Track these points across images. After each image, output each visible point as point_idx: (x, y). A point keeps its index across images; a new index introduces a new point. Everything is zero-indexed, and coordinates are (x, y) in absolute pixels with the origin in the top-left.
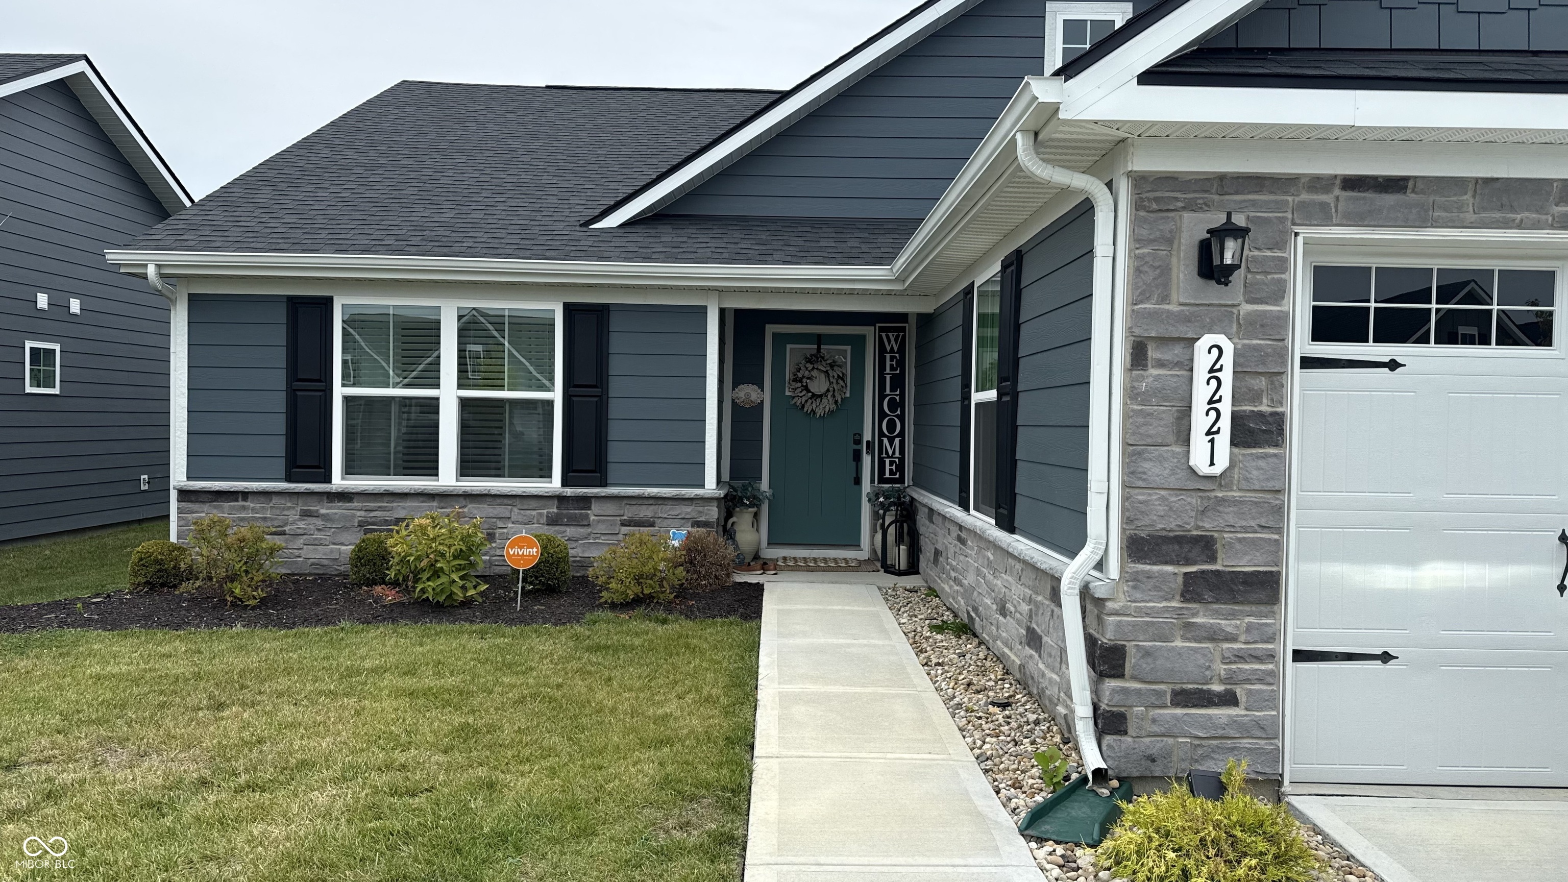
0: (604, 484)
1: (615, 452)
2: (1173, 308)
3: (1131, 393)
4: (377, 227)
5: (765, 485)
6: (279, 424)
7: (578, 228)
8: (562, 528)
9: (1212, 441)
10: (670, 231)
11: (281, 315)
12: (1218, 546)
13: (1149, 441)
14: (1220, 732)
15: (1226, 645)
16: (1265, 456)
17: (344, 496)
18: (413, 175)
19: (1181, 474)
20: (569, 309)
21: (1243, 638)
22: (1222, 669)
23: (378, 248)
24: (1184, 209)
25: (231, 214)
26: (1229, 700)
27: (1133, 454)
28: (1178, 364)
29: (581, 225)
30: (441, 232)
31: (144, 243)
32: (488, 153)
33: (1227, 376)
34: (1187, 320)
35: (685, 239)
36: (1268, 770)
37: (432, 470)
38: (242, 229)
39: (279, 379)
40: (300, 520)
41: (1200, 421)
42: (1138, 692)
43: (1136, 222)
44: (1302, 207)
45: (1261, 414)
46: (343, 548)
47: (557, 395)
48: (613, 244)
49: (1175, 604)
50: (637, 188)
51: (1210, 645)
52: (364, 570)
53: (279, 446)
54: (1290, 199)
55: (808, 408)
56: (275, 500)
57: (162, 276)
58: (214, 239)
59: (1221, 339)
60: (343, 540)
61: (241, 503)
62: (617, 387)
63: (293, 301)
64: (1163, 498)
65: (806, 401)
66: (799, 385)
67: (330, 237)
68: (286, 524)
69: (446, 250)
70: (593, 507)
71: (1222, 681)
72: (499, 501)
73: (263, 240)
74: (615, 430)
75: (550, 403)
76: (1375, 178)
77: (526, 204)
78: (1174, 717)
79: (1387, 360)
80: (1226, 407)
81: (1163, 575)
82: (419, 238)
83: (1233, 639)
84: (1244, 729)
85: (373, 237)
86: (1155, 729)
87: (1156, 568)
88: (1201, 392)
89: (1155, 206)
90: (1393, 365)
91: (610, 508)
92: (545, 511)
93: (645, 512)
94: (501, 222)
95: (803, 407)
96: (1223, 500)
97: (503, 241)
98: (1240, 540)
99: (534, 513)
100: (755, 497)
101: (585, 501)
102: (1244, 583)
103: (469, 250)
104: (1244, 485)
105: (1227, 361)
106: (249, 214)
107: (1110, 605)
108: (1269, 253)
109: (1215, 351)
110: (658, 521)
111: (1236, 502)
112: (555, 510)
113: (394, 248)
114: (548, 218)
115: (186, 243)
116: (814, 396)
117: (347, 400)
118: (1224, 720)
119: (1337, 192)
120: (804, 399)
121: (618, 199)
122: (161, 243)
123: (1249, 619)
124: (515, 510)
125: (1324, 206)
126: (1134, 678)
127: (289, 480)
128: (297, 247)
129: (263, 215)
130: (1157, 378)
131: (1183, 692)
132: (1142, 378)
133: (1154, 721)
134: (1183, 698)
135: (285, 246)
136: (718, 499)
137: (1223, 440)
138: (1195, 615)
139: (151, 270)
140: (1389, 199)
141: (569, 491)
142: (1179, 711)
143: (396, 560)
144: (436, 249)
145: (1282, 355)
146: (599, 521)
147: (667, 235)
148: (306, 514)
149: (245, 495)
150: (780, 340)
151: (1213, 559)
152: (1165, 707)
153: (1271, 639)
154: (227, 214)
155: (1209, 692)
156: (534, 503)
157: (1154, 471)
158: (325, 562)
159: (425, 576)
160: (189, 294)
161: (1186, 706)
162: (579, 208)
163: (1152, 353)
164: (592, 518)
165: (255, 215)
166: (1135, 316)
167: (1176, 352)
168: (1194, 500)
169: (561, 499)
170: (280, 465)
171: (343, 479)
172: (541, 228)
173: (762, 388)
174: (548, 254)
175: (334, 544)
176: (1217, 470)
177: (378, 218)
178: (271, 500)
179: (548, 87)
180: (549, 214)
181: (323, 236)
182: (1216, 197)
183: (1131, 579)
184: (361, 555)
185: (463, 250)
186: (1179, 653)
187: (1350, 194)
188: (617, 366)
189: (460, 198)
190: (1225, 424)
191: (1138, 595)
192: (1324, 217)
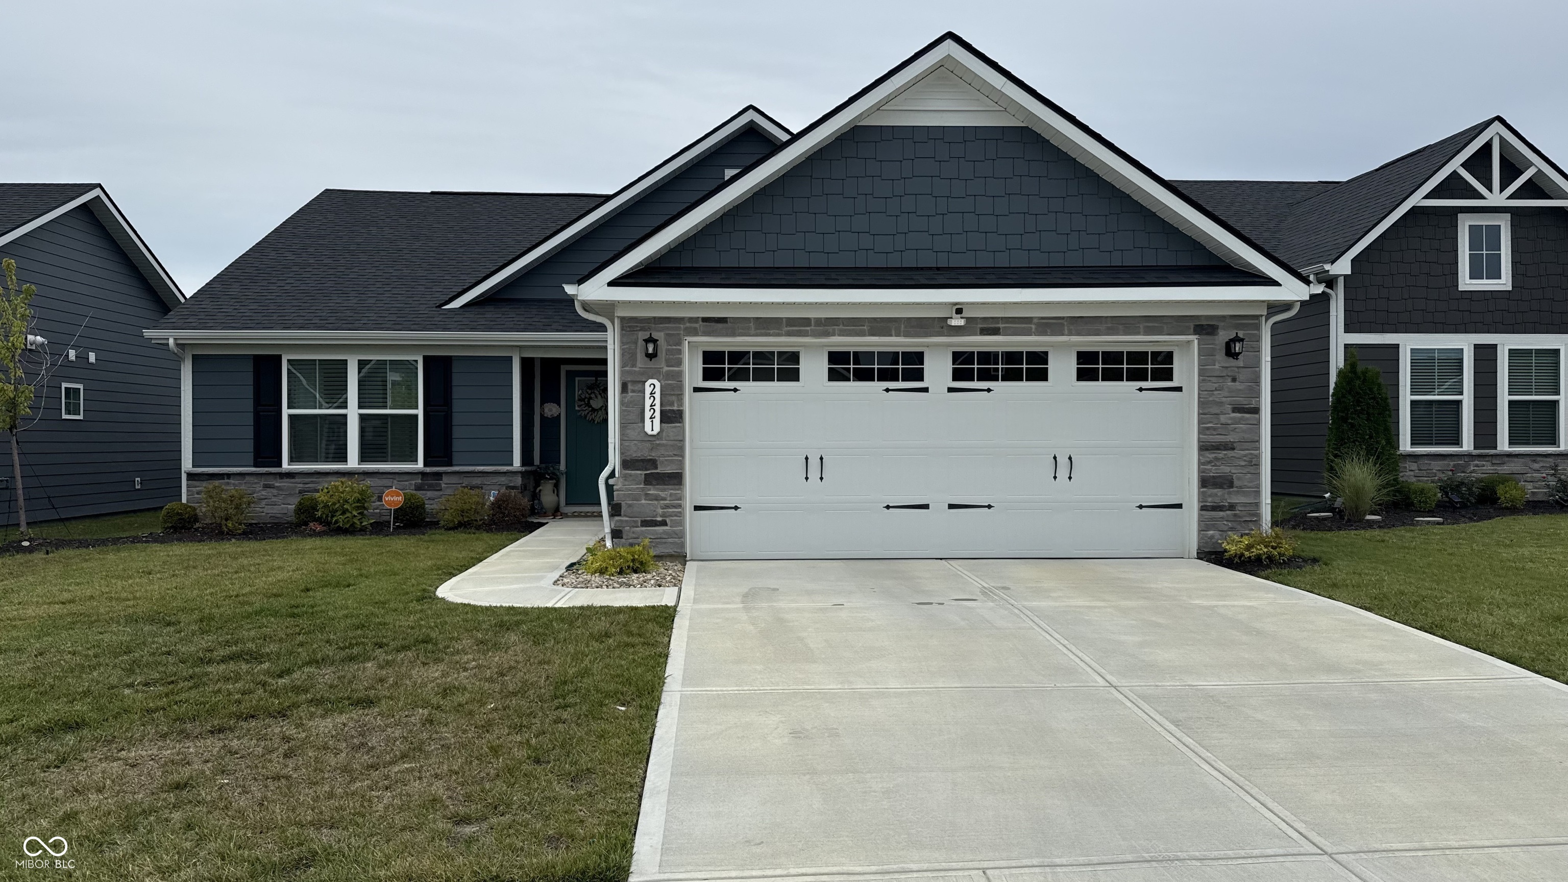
0: (451, 465)
1: (457, 445)
2: (637, 369)
3: (622, 403)
4: (308, 311)
5: (563, 467)
6: (250, 432)
7: (434, 309)
8: (424, 492)
9: (652, 421)
10: (493, 310)
11: (250, 367)
12: (658, 463)
13: (629, 422)
14: (659, 536)
15: (662, 502)
16: (675, 427)
17: (290, 475)
18: (331, 272)
19: (642, 434)
20: (426, 359)
21: (668, 499)
22: (660, 511)
23: (309, 326)
24: (640, 330)
25: (216, 303)
26: (664, 523)
27: (623, 427)
28: (639, 391)
29: (436, 307)
30: (349, 313)
31: (165, 325)
32: (383, 253)
33: (658, 396)
34: (642, 374)
35: (500, 316)
36: (679, 551)
37: (343, 458)
38: (224, 314)
39: (249, 405)
40: (262, 490)
41: (648, 414)
42: (626, 521)
43: (622, 336)
44: (686, 329)
45: (673, 410)
46: (289, 506)
47: (420, 412)
48: (454, 319)
49: (642, 486)
50: (480, 279)
51: (656, 502)
52: (302, 517)
53: (249, 446)
54: (682, 326)
55: (589, 417)
56: (248, 478)
57: (177, 345)
58: (208, 321)
59: (655, 381)
60: (289, 502)
61: (226, 481)
62: (457, 406)
63: (257, 358)
64: (635, 444)
65: (588, 413)
66: (583, 403)
67: (279, 318)
68: (254, 493)
69: (350, 326)
70: (443, 479)
71: (661, 516)
72: (385, 476)
73: (238, 321)
74: (457, 432)
75: (416, 417)
76: (714, 318)
77: (403, 292)
78: (642, 531)
79: (733, 388)
80: (657, 408)
81: (636, 474)
82: (334, 318)
83: (665, 499)
84: (670, 535)
85: (306, 318)
86: (634, 536)
87: (633, 472)
88: (648, 402)
89: (628, 329)
90: (735, 390)
91: (454, 480)
92: (413, 482)
93: (477, 481)
94: (386, 305)
95: (586, 416)
96: (659, 445)
97: (386, 319)
98: (666, 460)
99: (407, 483)
100: (554, 474)
101: (439, 475)
102: (668, 477)
103: (364, 326)
104: (667, 439)
105: (658, 390)
106: (226, 303)
107: (615, 487)
108: (674, 347)
109: (652, 386)
110: (484, 487)
111: (663, 445)
112: (420, 481)
113: (318, 325)
114: (416, 302)
115: (191, 325)
116: (594, 410)
117: (291, 417)
118: (661, 531)
119: (701, 323)
120: (587, 412)
121: (465, 287)
122: (175, 325)
123: (672, 491)
124: (395, 482)
125: (695, 329)
126: (625, 516)
127: (255, 466)
128: (258, 326)
129: (236, 304)
130: (632, 397)
131: (645, 521)
132: (625, 397)
133: (633, 533)
134: (645, 523)
135: (252, 325)
136: (521, 472)
137: (657, 421)
138: (650, 490)
139: (171, 341)
140: (720, 325)
141: (428, 470)
142: (644, 529)
143: (322, 505)
144: (344, 326)
145: (681, 387)
146: (447, 487)
147: (490, 313)
148: (266, 486)
149: (229, 476)
150: (571, 375)
151: (656, 468)
152: (638, 527)
153: (680, 499)
154: (213, 303)
155: (656, 520)
156: (406, 477)
157: (632, 434)
158: (279, 515)
159: (339, 513)
160: (193, 355)
161: (646, 526)
162: (437, 295)
163: (630, 387)
164: (443, 485)
165: (230, 304)
166: (622, 373)
167: (638, 387)
168: (648, 445)
169: (423, 474)
170: (250, 457)
171: (289, 465)
172: (411, 309)
173: (559, 405)
174: (412, 327)
175: (284, 504)
176: (655, 432)
177: (309, 305)
178: (245, 478)
179: (433, 193)
180: (417, 299)
181: (274, 318)
182: (653, 325)
183: (625, 477)
184: (300, 507)
185: (360, 325)
186: (643, 505)
187: (705, 324)
188: (457, 393)
189: (361, 289)
190: (658, 414)
191: (627, 483)
192: (695, 333)
